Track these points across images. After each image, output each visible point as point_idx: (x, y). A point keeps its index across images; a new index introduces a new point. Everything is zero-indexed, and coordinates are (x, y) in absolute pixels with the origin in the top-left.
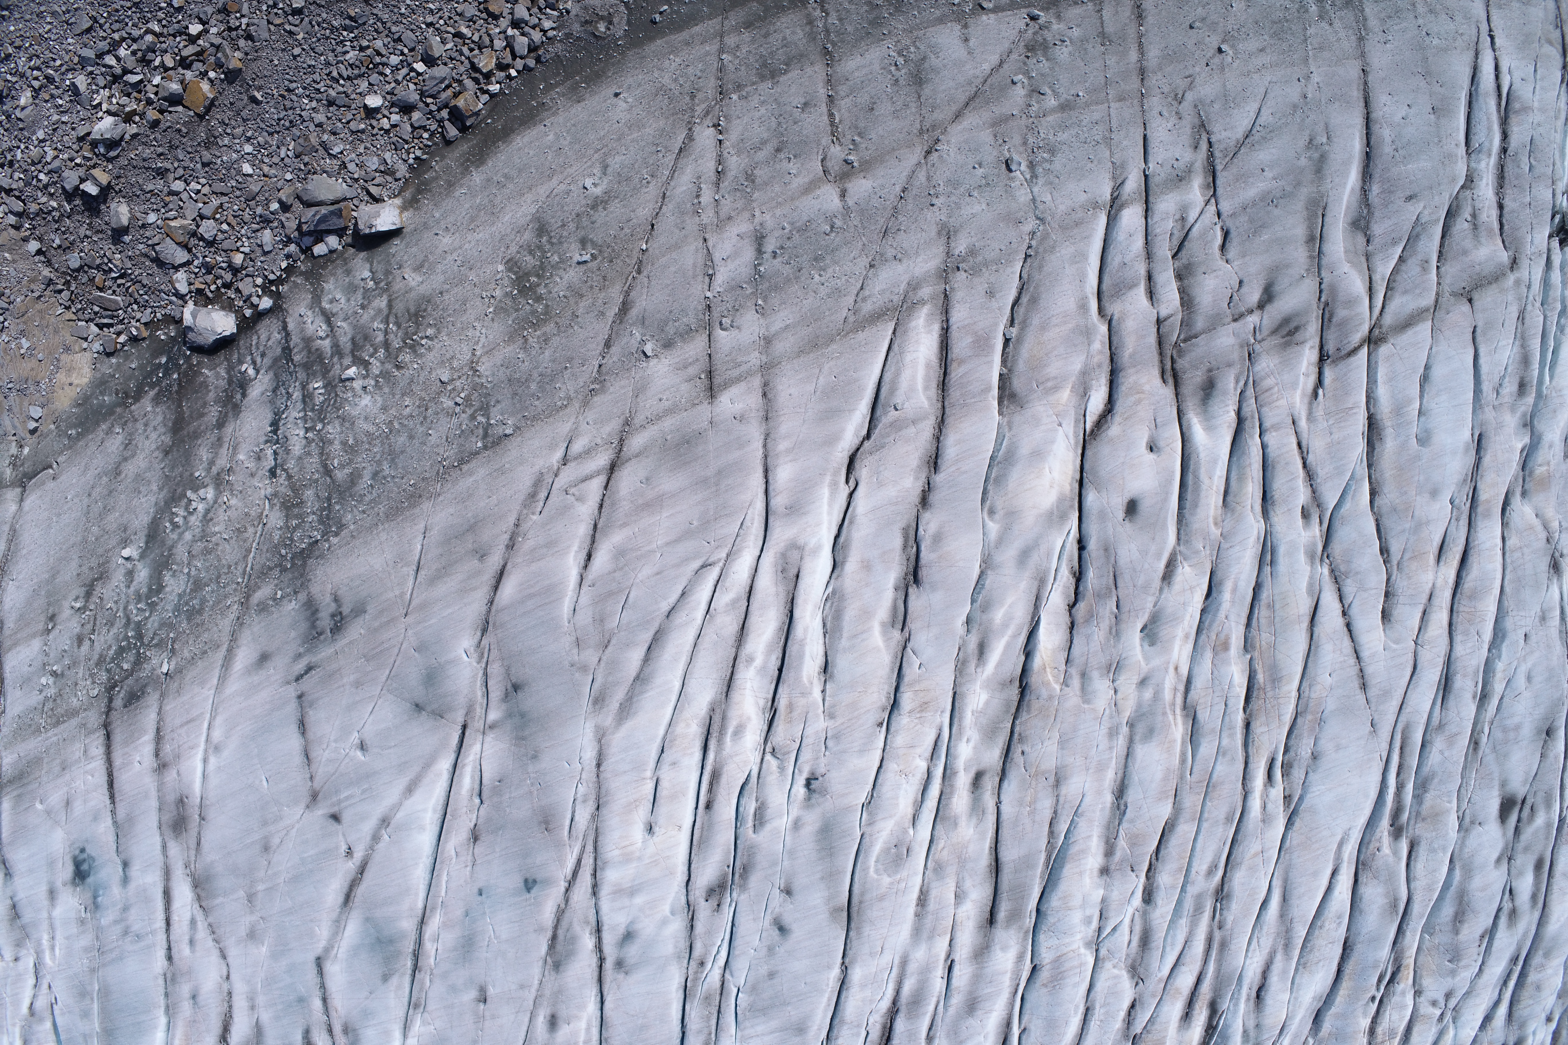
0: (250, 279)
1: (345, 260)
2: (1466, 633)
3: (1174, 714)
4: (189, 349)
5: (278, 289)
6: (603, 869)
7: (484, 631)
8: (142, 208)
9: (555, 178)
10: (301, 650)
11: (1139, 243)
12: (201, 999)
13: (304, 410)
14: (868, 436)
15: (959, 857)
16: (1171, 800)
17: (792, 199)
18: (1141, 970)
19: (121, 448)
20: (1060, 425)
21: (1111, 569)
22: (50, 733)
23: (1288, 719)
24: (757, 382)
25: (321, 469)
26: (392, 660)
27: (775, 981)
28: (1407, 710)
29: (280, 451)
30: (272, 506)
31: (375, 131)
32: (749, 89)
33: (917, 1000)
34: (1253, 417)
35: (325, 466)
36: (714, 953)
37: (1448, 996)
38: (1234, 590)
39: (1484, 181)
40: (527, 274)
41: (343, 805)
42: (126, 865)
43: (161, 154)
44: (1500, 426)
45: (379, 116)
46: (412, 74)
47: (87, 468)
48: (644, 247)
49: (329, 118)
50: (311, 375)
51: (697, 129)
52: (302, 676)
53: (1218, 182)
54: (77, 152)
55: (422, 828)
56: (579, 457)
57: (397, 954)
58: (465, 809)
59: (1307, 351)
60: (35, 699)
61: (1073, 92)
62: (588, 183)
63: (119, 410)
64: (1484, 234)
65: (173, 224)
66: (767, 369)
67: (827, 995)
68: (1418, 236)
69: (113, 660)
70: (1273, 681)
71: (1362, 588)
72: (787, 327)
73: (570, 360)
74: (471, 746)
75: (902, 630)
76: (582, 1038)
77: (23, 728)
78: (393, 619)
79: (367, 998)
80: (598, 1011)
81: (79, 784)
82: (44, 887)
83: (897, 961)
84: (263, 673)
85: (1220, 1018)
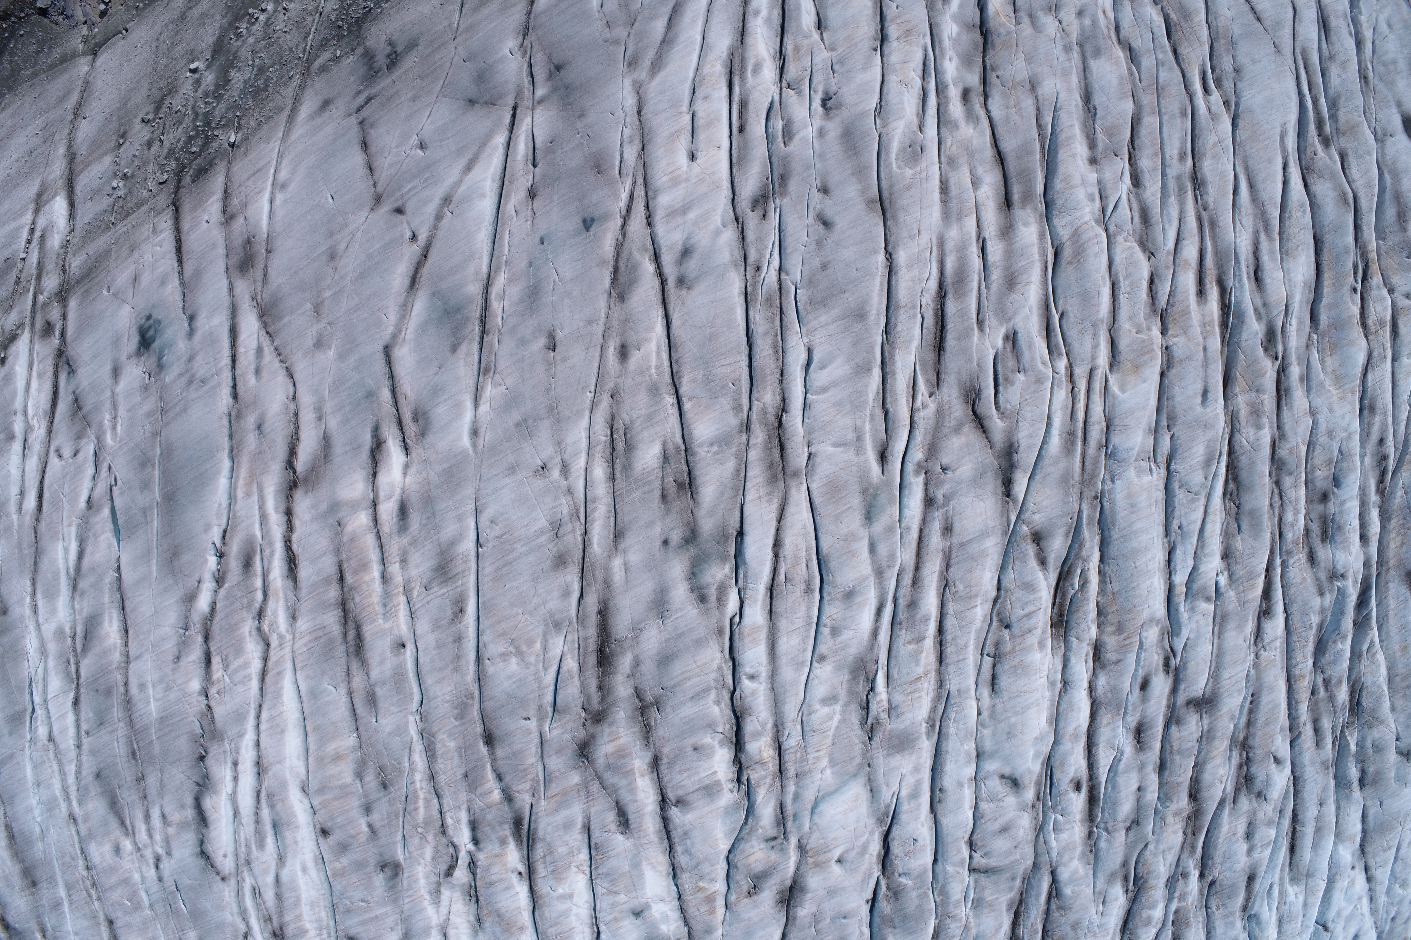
3: (1113, 42)
6: (654, 198)
7: (525, 35)
10: (361, 88)
12: (267, 427)
15: (967, 150)
16: (1131, 99)
18: (1149, 245)
22: (119, 226)
23: (1205, 42)
26: (445, 72)
27: (828, 271)
28: (1299, 39)
33: (961, 279)
36: (768, 256)
41: (406, 198)
42: (191, 318)
47: (154, 23)
52: (362, 107)
55: (483, 196)
57: (465, 322)
58: (521, 172)
60: (106, 203)
67: (878, 279)
69: (182, 149)
70: (1185, 17)
74: (522, 120)
76: (654, 363)
77: (93, 231)
78: (443, 44)
79: (436, 374)
80: (665, 332)
81: (148, 257)
82: (108, 367)
83: (934, 241)
84: (326, 115)
85: (1230, 296)
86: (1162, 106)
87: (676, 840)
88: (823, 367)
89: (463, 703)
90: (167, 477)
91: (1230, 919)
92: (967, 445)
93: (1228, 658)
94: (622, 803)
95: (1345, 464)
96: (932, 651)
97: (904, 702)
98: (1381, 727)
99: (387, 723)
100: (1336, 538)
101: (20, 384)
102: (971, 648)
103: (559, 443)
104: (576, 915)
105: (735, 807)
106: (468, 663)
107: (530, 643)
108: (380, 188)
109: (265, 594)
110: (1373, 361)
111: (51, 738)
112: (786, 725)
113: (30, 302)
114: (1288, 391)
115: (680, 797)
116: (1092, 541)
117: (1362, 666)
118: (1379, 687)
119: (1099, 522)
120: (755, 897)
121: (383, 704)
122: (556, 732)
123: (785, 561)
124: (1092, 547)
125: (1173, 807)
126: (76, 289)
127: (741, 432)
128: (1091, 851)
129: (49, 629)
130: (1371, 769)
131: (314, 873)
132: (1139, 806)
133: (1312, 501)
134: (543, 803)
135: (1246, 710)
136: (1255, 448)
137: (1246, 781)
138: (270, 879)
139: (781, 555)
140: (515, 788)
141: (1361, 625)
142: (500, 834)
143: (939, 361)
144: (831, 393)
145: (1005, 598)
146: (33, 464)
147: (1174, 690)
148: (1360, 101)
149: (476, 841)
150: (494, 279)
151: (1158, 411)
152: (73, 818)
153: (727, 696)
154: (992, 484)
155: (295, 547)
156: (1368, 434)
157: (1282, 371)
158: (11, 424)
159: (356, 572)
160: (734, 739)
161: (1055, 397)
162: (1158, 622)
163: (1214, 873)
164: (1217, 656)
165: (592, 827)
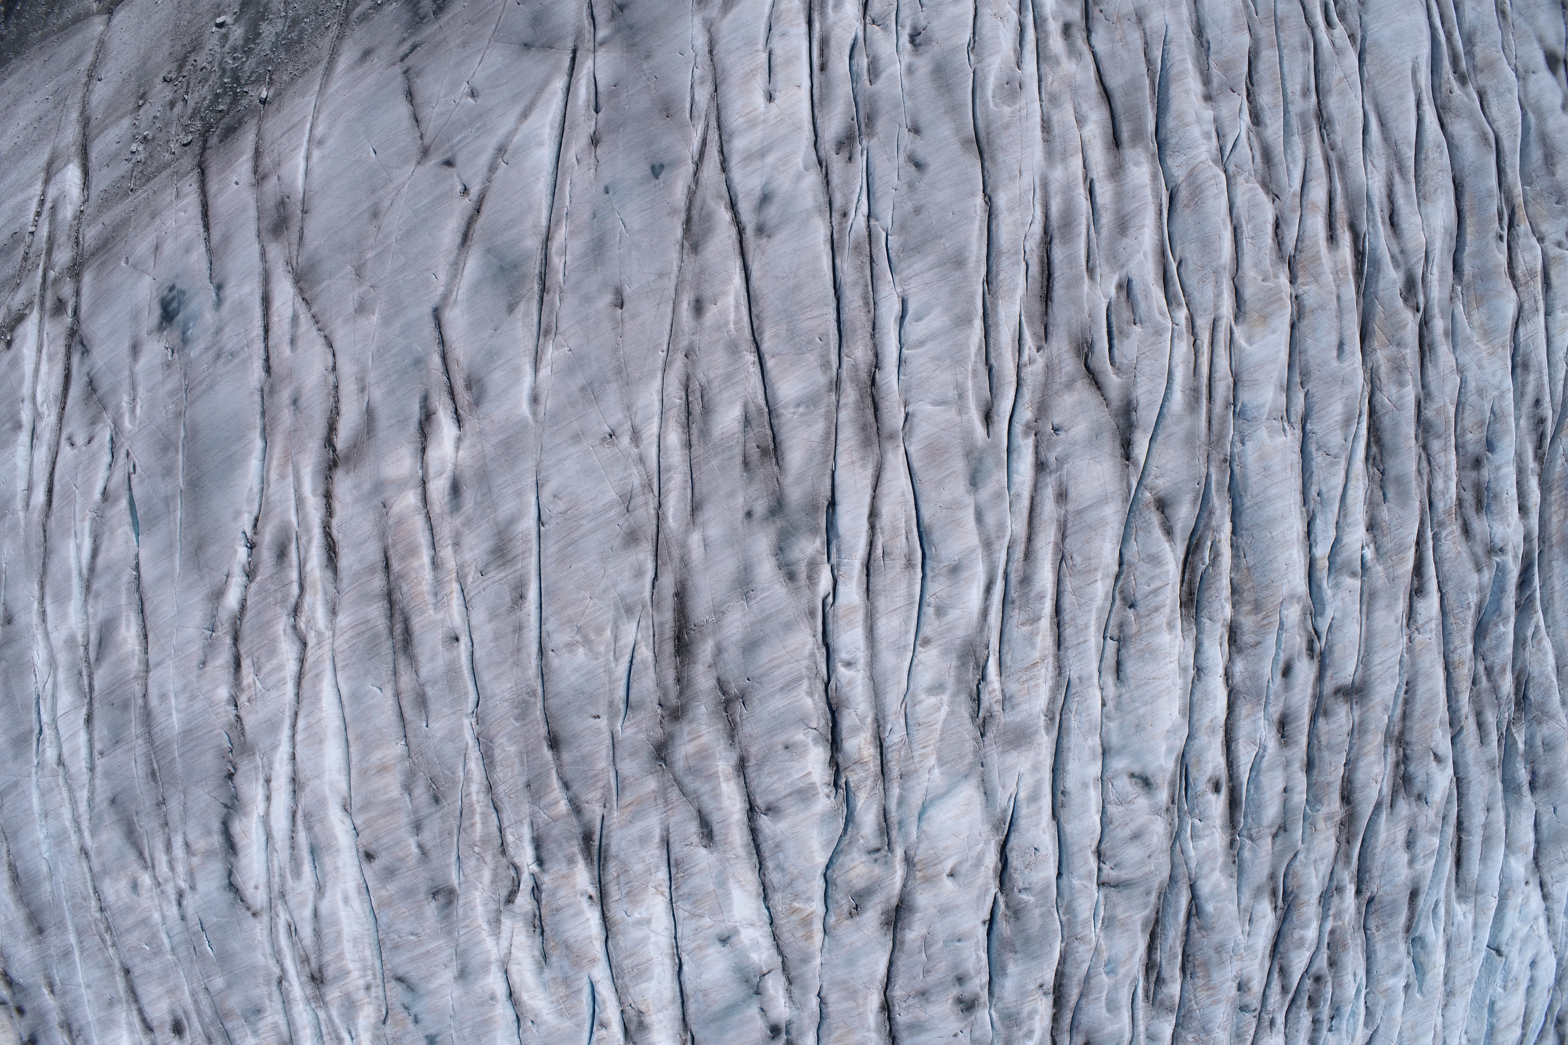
6: (729, 141)
10: (405, 35)
12: (303, 402)
15: (1070, 86)
16: (1247, 32)
18: (1273, 186)
22: (139, 192)
27: (921, 216)
33: (1068, 223)
36: (855, 201)
41: (456, 148)
42: (219, 288)
52: (407, 55)
55: (541, 144)
57: (523, 279)
58: (583, 117)
60: (123, 168)
67: (977, 223)
69: (208, 108)
74: (583, 63)
76: (732, 317)
77: (109, 199)
79: (492, 336)
80: (744, 285)
81: (171, 224)
82: (127, 344)
83: (1037, 182)
84: (367, 65)
85: (1364, 242)
86: (1281, 39)
87: (767, 854)
88: (919, 319)
89: (524, 701)
90: (191, 461)
91: (1393, 941)
92: (1081, 402)
93: (1378, 641)
94: (704, 812)
95: (1498, 425)
96: (1048, 633)
97: (1019, 691)
98: (1552, 723)
99: (439, 727)
100: (1492, 508)
101: (28, 367)
102: (1093, 629)
103: (629, 408)
104: (655, 943)
105: (833, 814)
106: (529, 655)
107: (599, 630)
108: (427, 140)
109: (302, 587)
110: (1525, 314)
111: (60, 762)
112: (888, 718)
113: (39, 279)
114: (1432, 347)
115: (770, 804)
116: (1222, 509)
117: (1527, 655)
118: (1547, 678)
119: (1229, 490)
120: (858, 918)
121: (434, 706)
122: (629, 732)
123: (882, 533)
124: (1223, 516)
125: (1324, 810)
126: (91, 262)
127: (830, 391)
128: (1234, 862)
129: (58, 637)
130: (1543, 770)
131: (357, 904)
132: (1286, 810)
133: (1464, 468)
134: (615, 814)
135: (1400, 700)
136: (1398, 407)
137: (1404, 782)
138: (308, 912)
139: (878, 526)
140: (584, 798)
141: (1524, 607)
142: (568, 851)
143: (1046, 313)
144: (928, 346)
145: (1128, 573)
146: (42, 454)
147: (1320, 678)
148: (1497, 35)
149: (540, 861)
150: (555, 232)
151: (1290, 366)
152: (84, 852)
153: (821, 687)
154: (1110, 446)
155: (335, 533)
156: (1522, 395)
157: (1424, 324)
158: (18, 412)
159: (403, 558)
160: (830, 737)
161: (1175, 350)
162: (1299, 599)
163: (1372, 888)
164: (1366, 639)
165: (671, 841)
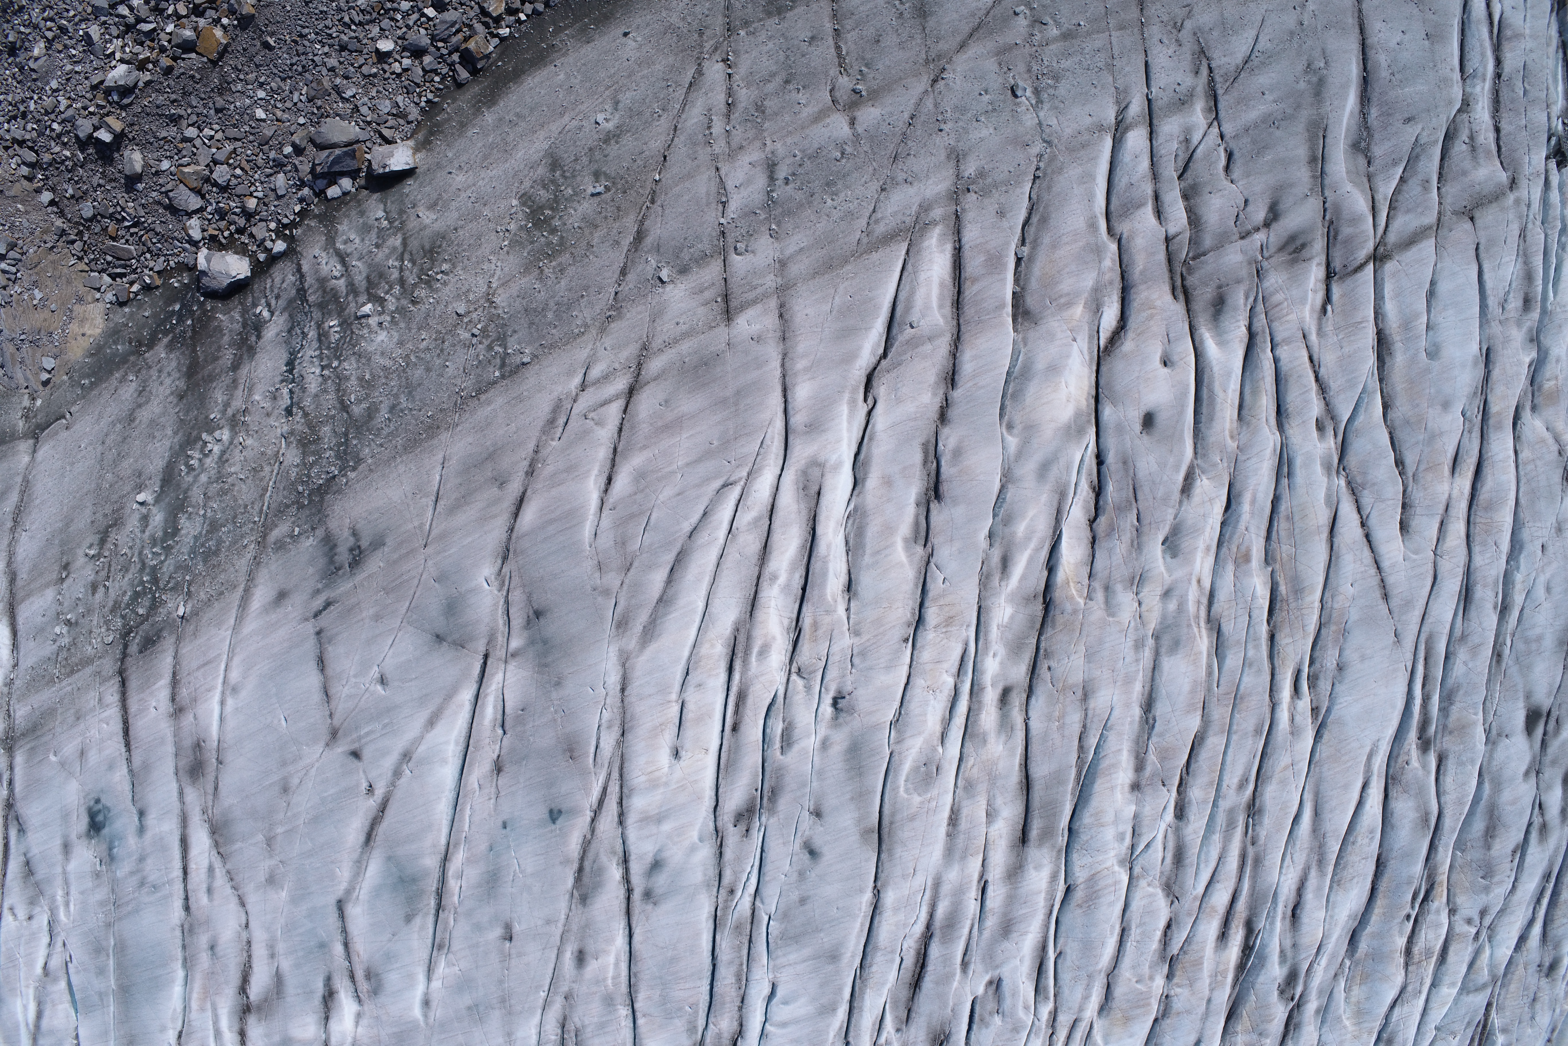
0: (264, 224)
1: (359, 201)
2: (1484, 544)
3: (1199, 627)
4: (203, 295)
5: (291, 232)
6: (629, 796)
7: (505, 558)
8: (155, 155)
9: (567, 114)
10: (320, 586)
11: (1145, 164)
12: (219, 949)
13: (320, 348)
14: (885, 355)
15: (989, 774)
16: (1200, 712)
17: (803, 128)
18: (1176, 888)
19: (135, 395)
20: (1075, 340)
21: (1131, 482)
22: (64, 683)
23: (1312, 629)
24: (773, 303)
25: (338, 406)
26: (412, 592)
27: (807, 907)
28: (1429, 620)
29: (296, 390)
30: (288, 444)
31: (387, 75)
32: (755, 25)
33: (952, 923)
34: (1264, 332)
35: (342, 402)
36: (744, 879)
37: (1483, 913)
38: (1253, 502)
39: (1480, 104)
40: (541, 208)
41: (363, 741)
42: (141, 814)
43: (175, 101)
44: (1507, 340)
45: (391, 60)
46: (423, 19)
47: (100, 416)
48: (657, 177)
49: (341, 63)
50: (326, 314)
51: (706, 64)
52: (320, 612)
53: (1220, 106)
54: (91, 101)
55: (444, 761)
56: (597, 382)
57: (420, 893)
58: (487, 740)
59: (1314, 268)
60: (49, 649)
61: (1074, 22)
62: (600, 118)
63: (132, 358)
64: (1482, 155)
65: (186, 170)
66: (783, 291)
67: (859, 920)
68: (1417, 157)
69: (128, 605)
70: (1296, 592)
71: (1379, 499)
72: (801, 249)
73: (586, 288)
74: (493, 675)
75: (925, 546)
76: (610, 973)
77: (37, 679)
78: (412, 551)
79: (390, 941)
80: (627, 939)
81: (94, 733)
82: (59, 841)
83: (929, 883)
84: (281, 611)
85: (1256, 938)
86: (1235, 721)
88: (785, 1003)
90: (122, 970)
103: (508, 1035)
108: (336, 722)
110: (1405, 996)
114: (1298, 1026)
126: (22, 743)
143: (913, 998)
144: (791, 1028)
150: (452, 854)
157: (1296, 1010)
